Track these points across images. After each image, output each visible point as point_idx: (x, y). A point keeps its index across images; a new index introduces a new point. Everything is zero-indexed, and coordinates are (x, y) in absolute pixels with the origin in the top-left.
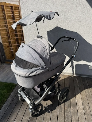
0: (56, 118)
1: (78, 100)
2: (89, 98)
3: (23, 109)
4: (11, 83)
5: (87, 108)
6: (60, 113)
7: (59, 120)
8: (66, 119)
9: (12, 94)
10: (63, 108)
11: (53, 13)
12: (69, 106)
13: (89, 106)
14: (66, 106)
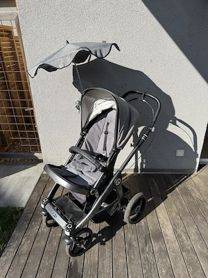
0: (124, 269)
1: (163, 223)
2: (184, 216)
3: (47, 264)
4: (8, 208)
5: (184, 238)
6: (130, 258)
7: (132, 273)
8: (145, 268)
9: (15, 231)
10: (136, 245)
11: (107, 45)
12: (147, 240)
13: (187, 233)
14: (142, 241)
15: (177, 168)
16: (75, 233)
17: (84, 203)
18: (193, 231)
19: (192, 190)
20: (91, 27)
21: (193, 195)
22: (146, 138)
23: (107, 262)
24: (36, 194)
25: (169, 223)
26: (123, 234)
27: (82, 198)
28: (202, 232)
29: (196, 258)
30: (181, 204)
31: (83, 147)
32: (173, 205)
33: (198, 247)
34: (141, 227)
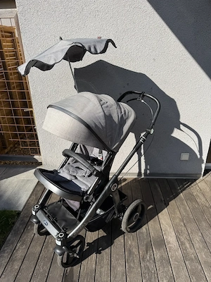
0: (122, 278)
1: (166, 230)
2: (188, 223)
3: (41, 270)
4: (5, 211)
5: (188, 246)
6: (130, 267)
8: (145, 277)
9: (10, 236)
10: (136, 253)
12: (149, 247)
13: (191, 241)
14: (143, 248)
15: (181, 173)
16: (67, 242)
17: (78, 210)
18: (197, 238)
19: (197, 195)
20: (92, 24)
21: (198, 200)
22: (144, 140)
23: (105, 269)
24: (34, 197)
25: (172, 230)
26: (123, 241)
27: (75, 205)
28: (207, 240)
29: (200, 267)
30: (185, 209)
31: (78, 150)
32: (177, 211)
33: (202, 256)
34: (142, 233)
